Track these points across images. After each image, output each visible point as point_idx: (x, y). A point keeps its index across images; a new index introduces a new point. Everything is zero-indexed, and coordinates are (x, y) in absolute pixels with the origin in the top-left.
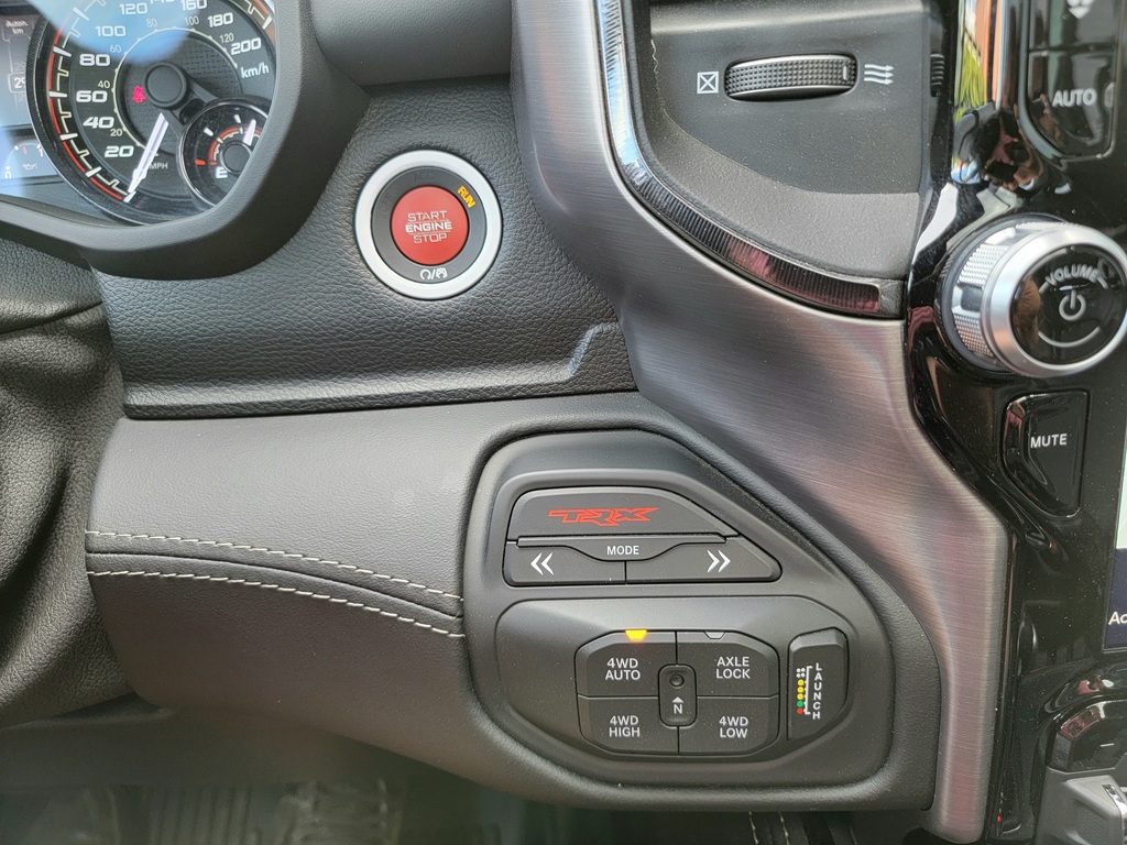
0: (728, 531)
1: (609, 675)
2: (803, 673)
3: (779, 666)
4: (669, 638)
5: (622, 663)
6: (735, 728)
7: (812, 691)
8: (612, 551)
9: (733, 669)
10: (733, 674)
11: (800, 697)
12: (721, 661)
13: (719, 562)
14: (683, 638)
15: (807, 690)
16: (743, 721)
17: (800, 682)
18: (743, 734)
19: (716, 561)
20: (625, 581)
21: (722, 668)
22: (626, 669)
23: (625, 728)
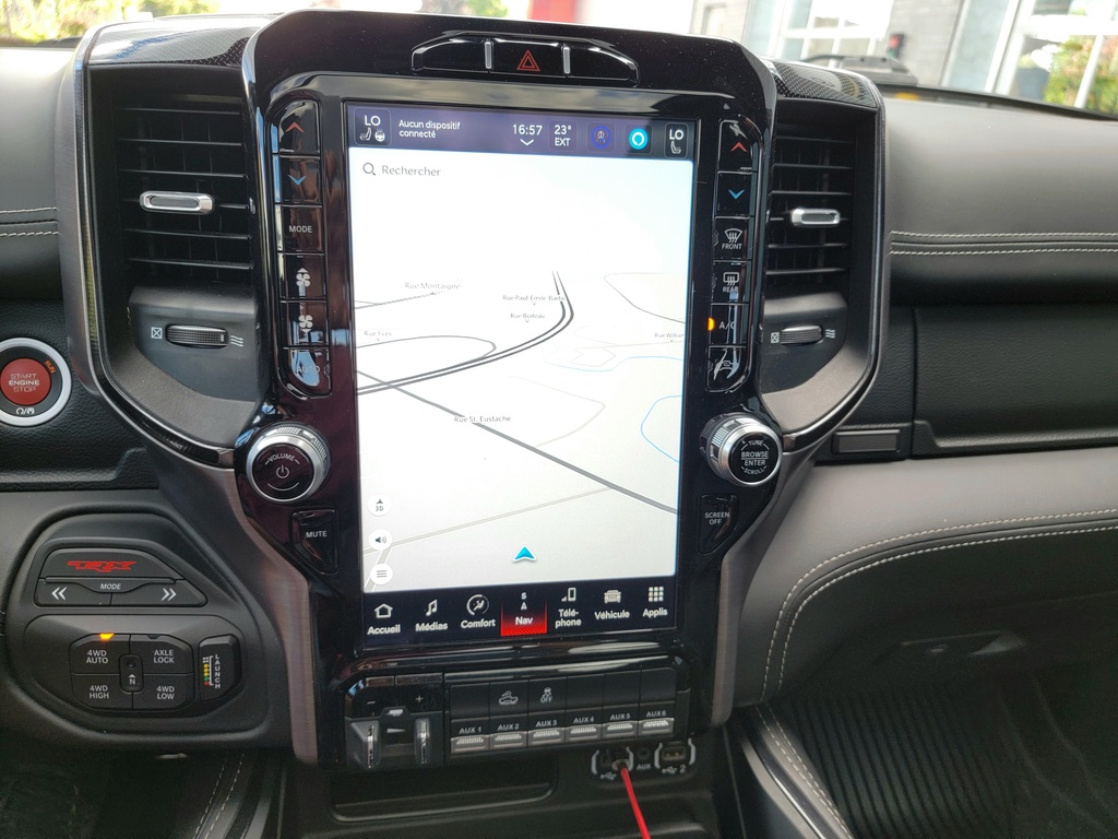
0: (177, 576)
1: (89, 660)
2: (207, 660)
3: (192, 656)
4: (126, 638)
5: (96, 653)
6: (166, 693)
7: (213, 672)
8: (103, 587)
9: (163, 657)
10: (164, 660)
11: (206, 674)
12: (157, 653)
13: (169, 594)
14: (133, 639)
15: (210, 670)
16: (171, 689)
17: (206, 666)
18: (171, 697)
19: (168, 594)
20: (109, 604)
21: (157, 657)
22: (98, 657)
23: (99, 692)
